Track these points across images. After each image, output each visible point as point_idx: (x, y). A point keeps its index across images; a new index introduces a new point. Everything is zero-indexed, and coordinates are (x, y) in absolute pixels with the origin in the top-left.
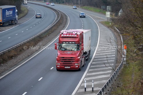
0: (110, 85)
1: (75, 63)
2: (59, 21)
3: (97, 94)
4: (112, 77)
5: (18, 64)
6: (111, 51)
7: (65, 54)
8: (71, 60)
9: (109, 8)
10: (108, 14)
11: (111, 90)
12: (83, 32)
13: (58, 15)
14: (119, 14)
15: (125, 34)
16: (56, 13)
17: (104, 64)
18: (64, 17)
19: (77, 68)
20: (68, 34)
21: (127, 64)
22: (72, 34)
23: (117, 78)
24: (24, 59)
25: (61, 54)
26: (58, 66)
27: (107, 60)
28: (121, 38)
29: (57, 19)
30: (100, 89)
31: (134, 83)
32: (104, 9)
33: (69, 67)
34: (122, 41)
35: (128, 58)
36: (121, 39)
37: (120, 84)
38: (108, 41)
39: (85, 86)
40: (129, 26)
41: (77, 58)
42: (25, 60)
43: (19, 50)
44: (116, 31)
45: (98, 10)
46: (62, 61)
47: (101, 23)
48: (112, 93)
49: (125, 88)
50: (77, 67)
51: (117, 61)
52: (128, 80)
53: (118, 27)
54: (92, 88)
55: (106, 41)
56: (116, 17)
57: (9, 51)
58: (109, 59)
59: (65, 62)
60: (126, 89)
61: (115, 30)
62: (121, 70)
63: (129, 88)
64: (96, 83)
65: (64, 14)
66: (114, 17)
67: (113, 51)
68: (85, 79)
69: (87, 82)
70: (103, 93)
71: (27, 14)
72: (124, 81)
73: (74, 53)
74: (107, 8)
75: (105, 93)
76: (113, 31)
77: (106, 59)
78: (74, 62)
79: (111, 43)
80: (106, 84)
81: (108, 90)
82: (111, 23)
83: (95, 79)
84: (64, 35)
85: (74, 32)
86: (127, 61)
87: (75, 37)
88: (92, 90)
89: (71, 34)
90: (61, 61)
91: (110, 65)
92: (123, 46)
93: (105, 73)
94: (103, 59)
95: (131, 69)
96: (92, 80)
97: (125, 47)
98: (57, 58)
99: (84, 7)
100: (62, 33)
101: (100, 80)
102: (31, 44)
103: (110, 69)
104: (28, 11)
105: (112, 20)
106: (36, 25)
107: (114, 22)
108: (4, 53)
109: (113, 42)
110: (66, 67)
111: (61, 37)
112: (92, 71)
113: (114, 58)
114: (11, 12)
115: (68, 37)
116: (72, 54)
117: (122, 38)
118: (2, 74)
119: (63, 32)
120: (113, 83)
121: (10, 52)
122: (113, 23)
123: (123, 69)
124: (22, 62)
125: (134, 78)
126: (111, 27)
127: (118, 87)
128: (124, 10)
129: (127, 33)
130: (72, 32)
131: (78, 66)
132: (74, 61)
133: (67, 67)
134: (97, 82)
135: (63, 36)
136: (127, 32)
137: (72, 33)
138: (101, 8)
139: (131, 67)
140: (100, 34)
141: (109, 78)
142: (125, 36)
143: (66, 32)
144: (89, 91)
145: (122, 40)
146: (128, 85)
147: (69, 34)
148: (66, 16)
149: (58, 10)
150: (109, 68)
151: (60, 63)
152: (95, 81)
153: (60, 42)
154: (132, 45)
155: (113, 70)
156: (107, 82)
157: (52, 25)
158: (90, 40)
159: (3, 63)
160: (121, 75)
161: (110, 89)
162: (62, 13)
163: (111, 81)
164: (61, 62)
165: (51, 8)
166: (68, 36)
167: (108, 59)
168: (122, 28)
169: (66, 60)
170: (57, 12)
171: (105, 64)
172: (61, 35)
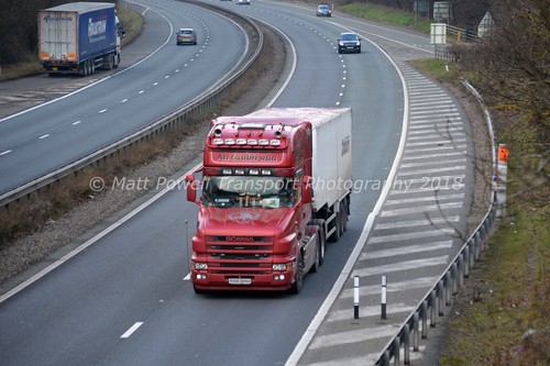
0: (448, 295)
1: (273, 263)
2: (256, 60)
3: (398, 327)
4: (455, 264)
5: (110, 219)
6: (451, 169)
7: (229, 222)
8: (257, 247)
9: (441, 11)
10: (439, 32)
11: (452, 313)
12: (309, 125)
13: (254, 37)
14: (480, 30)
15: (501, 105)
16: (245, 28)
17: (427, 215)
18: (277, 46)
19: (280, 284)
20: (242, 132)
21: (510, 216)
22: (261, 136)
23: (474, 268)
24: (129, 202)
25: (214, 223)
26: (199, 277)
27: (437, 202)
28: (485, 120)
29: (250, 54)
30: (409, 308)
31: (536, 288)
32: (423, 14)
33: (248, 281)
34: (492, 133)
35: (513, 195)
36: (486, 125)
37: (486, 291)
38: (440, 133)
39: (357, 300)
40: (517, 77)
41: (281, 241)
42: (134, 204)
43: (111, 169)
44: (470, 94)
45: (401, 16)
46: (217, 255)
47: (411, 65)
48: (454, 326)
49: (502, 305)
50: (282, 277)
51: (472, 206)
52: (513, 277)
53: (478, 79)
54: (380, 308)
55: (433, 131)
56: (468, 44)
57: (76, 173)
58: (444, 198)
59: (228, 256)
60: (509, 308)
61: (464, 89)
62: (487, 238)
63: (517, 305)
64: (396, 286)
65: (276, 33)
66: (459, 43)
67: (457, 168)
68: (356, 272)
69: (361, 285)
70: (420, 322)
71: (139, 35)
72: (498, 280)
73: (270, 216)
74: (435, 11)
75: (428, 322)
76: (458, 94)
77: (433, 198)
78: (269, 259)
79: (451, 138)
80: (434, 292)
81: (441, 315)
82: (449, 65)
83: (391, 272)
84: (223, 137)
85: (271, 122)
86: (508, 204)
87: (275, 149)
88: (379, 313)
89: (256, 133)
90: (211, 254)
91: (450, 219)
92: (494, 151)
93: (427, 252)
94: (420, 199)
95: (525, 234)
96: (380, 276)
97: (501, 155)
98: (194, 238)
99: (347, 7)
100: (218, 131)
101: (409, 278)
102: (154, 144)
103: (446, 237)
104: (144, 23)
105: (455, 53)
106: (172, 74)
107: (462, 62)
108: (58, 180)
109: (460, 137)
110: (232, 281)
111: (213, 149)
112: (382, 244)
113: (462, 196)
114: (102, 26)
115: (242, 149)
116: (259, 223)
117: (490, 122)
118: (53, 256)
119: (219, 127)
120: (459, 286)
121: (79, 177)
122: (457, 66)
123: (495, 237)
124: (122, 212)
125: (535, 267)
126: (448, 81)
127: (476, 300)
128: (499, 16)
129: (510, 102)
130: (260, 126)
131: (288, 276)
132: (268, 255)
133: (239, 281)
134: (400, 284)
135: (220, 142)
136: (509, 98)
137: (263, 129)
138: (411, 10)
139: (526, 228)
140: (410, 107)
141: (442, 267)
142: (500, 113)
143: (237, 127)
144: (371, 317)
145: (491, 127)
146: (513, 295)
147: (249, 136)
148: (282, 40)
149: (255, 20)
150: (445, 230)
151: (207, 262)
152: (392, 282)
153: (209, 169)
154: (529, 147)
155: (461, 237)
156: (438, 285)
157: (232, 74)
158: (344, 152)
159: (55, 215)
160: (487, 255)
161: (446, 310)
162: (268, 31)
163: (450, 280)
164: (210, 258)
165: (228, 13)
166: (242, 142)
167: (439, 198)
168: (491, 83)
169: (233, 247)
170: (250, 28)
171: (428, 218)
172: (214, 137)
